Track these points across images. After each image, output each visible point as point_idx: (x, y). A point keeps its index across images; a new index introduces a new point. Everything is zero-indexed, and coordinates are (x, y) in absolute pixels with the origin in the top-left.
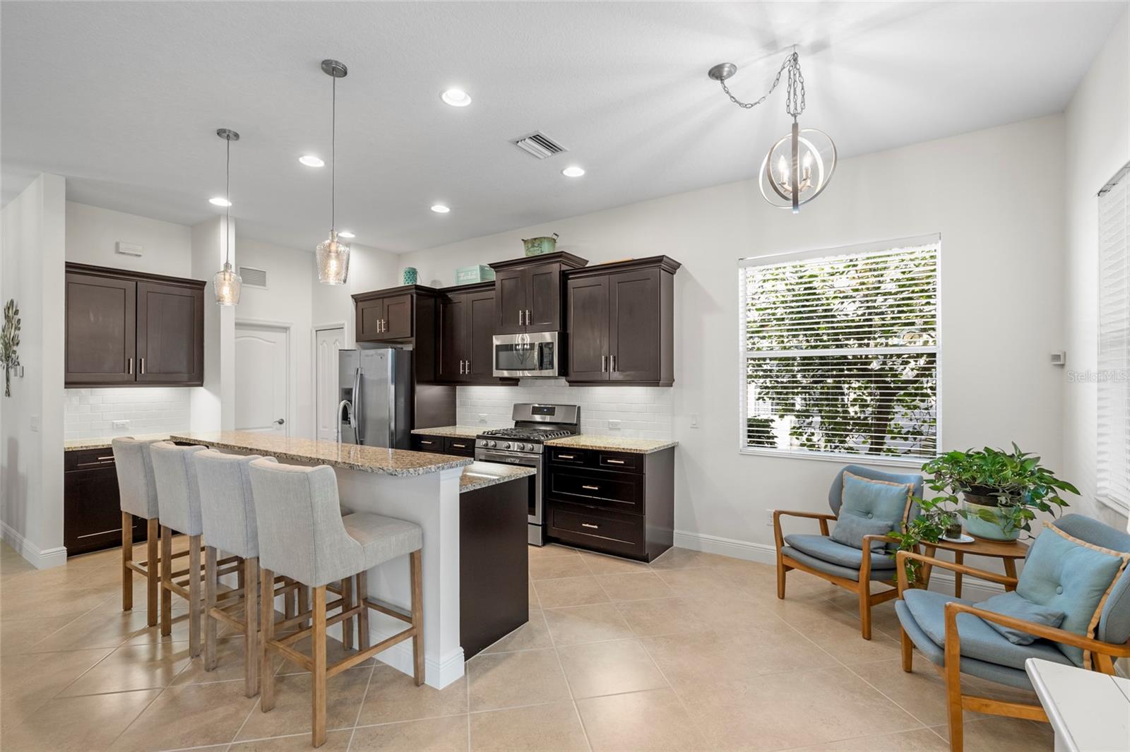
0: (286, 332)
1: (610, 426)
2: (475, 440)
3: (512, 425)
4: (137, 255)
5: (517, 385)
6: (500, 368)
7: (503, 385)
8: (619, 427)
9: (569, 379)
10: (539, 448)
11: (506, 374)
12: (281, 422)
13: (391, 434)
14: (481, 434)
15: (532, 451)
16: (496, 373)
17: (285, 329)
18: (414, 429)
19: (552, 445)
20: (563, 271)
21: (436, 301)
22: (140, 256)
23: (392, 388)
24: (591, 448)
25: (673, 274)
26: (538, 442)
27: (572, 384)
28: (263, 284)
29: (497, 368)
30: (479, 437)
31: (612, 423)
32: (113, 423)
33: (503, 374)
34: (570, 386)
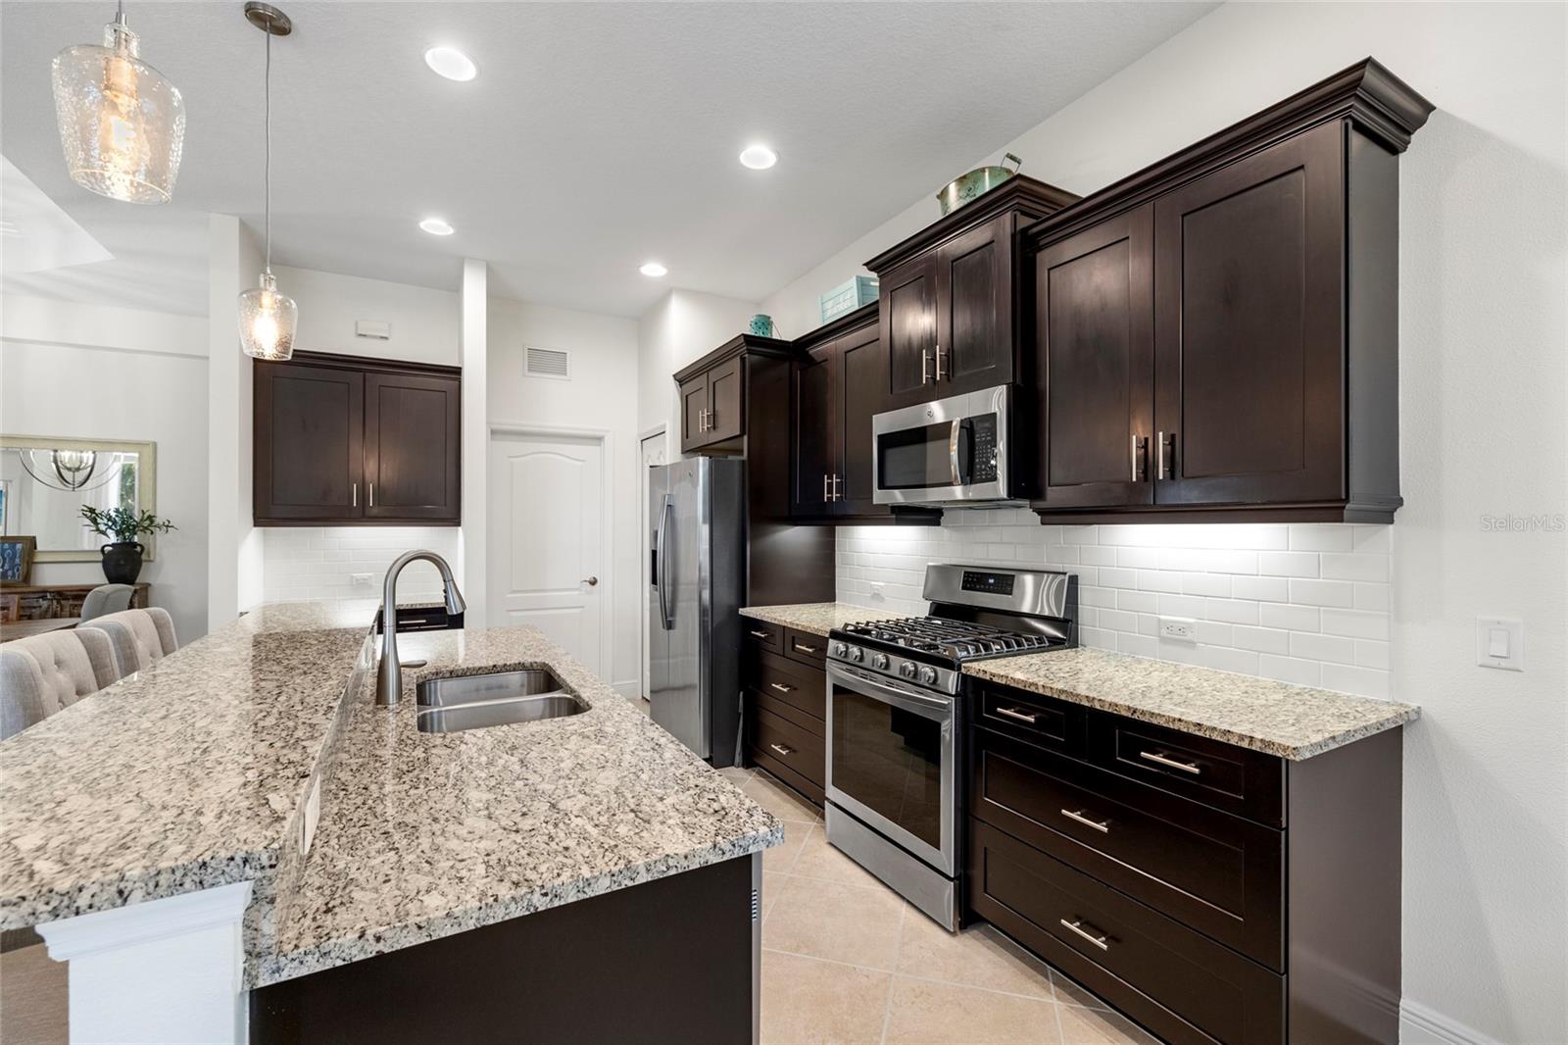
0: (600, 445)
1: (1164, 632)
2: (827, 639)
3: (923, 610)
4: (382, 338)
5: (938, 524)
6: (888, 484)
7: (899, 522)
8: (1189, 636)
9: (1041, 504)
10: (951, 681)
11: (898, 497)
12: (593, 582)
13: (703, 612)
14: (839, 626)
15: (934, 686)
16: (879, 497)
17: (598, 440)
18: (744, 606)
19: (981, 675)
20: (1025, 230)
21: (791, 366)
22: (386, 338)
23: (705, 530)
24: (1085, 703)
25: (1394, 151)
26: (949, 664)
27: (1048, 518)
28: (564, 372)
29: (882, 486)
30: (835, 635)
31: (1169, 626)
32: (352, 577)
33: (894, 497)
34: (1043, 523)
